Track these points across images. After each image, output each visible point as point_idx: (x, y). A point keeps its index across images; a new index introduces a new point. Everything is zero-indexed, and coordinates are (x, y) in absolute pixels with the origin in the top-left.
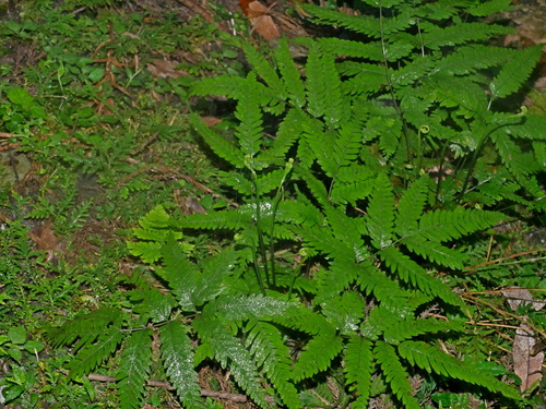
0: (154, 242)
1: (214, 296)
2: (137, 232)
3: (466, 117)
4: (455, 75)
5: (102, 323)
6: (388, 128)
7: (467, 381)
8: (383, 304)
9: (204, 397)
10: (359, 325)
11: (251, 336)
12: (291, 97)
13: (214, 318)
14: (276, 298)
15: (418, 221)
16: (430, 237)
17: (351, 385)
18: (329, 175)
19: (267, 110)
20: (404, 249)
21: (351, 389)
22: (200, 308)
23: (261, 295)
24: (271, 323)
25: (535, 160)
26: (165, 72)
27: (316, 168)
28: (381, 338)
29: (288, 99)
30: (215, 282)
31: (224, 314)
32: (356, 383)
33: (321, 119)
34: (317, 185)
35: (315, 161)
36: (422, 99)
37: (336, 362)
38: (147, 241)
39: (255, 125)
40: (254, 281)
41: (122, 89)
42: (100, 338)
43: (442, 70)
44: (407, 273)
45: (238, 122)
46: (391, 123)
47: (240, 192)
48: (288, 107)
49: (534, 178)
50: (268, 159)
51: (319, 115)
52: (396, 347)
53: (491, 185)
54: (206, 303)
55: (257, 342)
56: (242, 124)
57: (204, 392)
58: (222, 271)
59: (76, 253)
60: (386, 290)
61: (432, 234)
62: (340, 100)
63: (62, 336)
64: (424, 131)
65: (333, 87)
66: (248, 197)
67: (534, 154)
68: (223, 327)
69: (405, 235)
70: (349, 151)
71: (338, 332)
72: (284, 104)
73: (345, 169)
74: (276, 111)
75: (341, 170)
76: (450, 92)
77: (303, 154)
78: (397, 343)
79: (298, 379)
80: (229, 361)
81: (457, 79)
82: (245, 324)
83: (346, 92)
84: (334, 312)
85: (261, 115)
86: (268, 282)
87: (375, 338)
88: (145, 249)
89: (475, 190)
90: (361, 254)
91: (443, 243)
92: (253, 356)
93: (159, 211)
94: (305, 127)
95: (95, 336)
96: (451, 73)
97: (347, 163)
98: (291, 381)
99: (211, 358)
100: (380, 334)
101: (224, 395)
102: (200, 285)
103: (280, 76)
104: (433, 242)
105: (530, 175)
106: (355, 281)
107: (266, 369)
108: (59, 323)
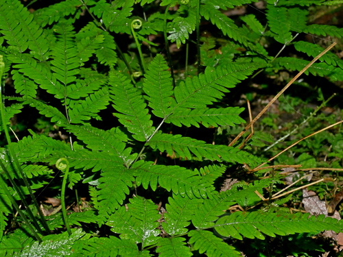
8: (175, 192)
14: (54, 239)
15: (173, 96)
16: (192, 105)
18: (58, 96)
23: (36, 243)
25: (251, 31)
28: (191, 227)
33: (27, 52)
36: (121, 8)
40: (24, 237)
44: (186, 149)
51: (23, 50)
52: (211, 230)
61: (195, 102)
64: (137, 27)
65: (28, 22)
67: (248, 27)
71: (140, 245)
73: (73, 86)
75: (69, 88)
77: (22, 87)
78: (211, 225)
83: (44, 25)
84: (126, 225)
86: (40, 231)
87: (185, 231)
90: (129, 158)
91: (209, 106)
97: (73, 80)
100: (188, 224)
104: (199, 109)
106: (134, 183)
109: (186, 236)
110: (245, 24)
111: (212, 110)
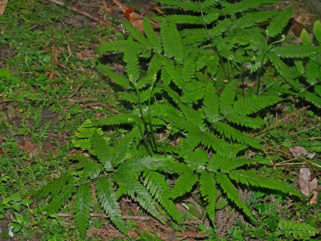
0: (87, 138)
1: (123, 160)
2: (77, 134)
3: (254, 50)
4: (246, 28)
5: (62, 183)
6: (211, 61)
7: (270, 188)
8: (218, 152)
9: (125, 220)
10: (206, 166)
11: (147, 179)
12: (153, 48)
13: (124, 172)
14: (158, 157)
15: (232, 105)
16: (239, 112)
17: (205, 197)
18: (180, 87)
19: (141, 56)
21: (205, 199)
22: (115, 168)
23: (149, 156)
24: (157, 171)
25: (297, 71)
26: (87, 57)
27: (172, 85)
28: (219, 170)
29: (152, 50)
30: (123, 152)
31: (130, 169)
32: (207, 195)
33: (172, 58)
34: (174, 94)
35: (171, 81)
36: (228, 43)
37: (195, 187)
38: (83, 139)
39: (135, 65)
40: (145, 151)
41: (62, 66)
42: (62, 191)
43: (237, 26)
44: (229, 134)
45: (125, 64)
46: (212, 58)
47: (131, 102)
48: (153, 54)
49: (297, 80)
50: (144, 82)
51: (171, 57)
52: (227, 174)
53: (273, 87)
54: (119, 164)
55: (150, 183)
56: (128, 65)
57: (124, 217)
58: (126, 146)
59: (45, 152)
60: (219, 145)
61: (241, 111)
62: (182, 48)
63: (41, 195)
64: (231, 59)
65: (177, 41)
66: (136, 104)
67: (296, 68)
68: (130, 176)
69: (226, 114)
70: (190, 74)
71: (195, 171)
72: (150, 52)
73: (189, 84)
74: (146, 56)
75: (186, 84)
76: (243, 37)
77: (164, 78)
78: (228, 172)
79: (174, 197)
80: (136, 195)
81: (247, 30)
82: (142, 173)
83: (185, 44)
84: (191, 160)
85: (138, 59)
86: (153, 151)
87: (216, 171)
88: (83, 143)
89: (265, 91)
90: (203, 128)
91: (248, 115)
92: (149, 190)
93: (88, 121)
94: (164, 63)
95: (59, 191)
96: (243, 27)
97: (190, 80)
98: (171, 199)
99: (126, 194)
100: (218, 168)
101: (136, 217)
102: (114, 155)
103: (146, 37)
104: (242, 116)
105: (295, 79)
106: (201, 142)
107: (157, 197)
108: (39, 188)
109: (215, 173)
110: (295, 66)
111: (248, 117)
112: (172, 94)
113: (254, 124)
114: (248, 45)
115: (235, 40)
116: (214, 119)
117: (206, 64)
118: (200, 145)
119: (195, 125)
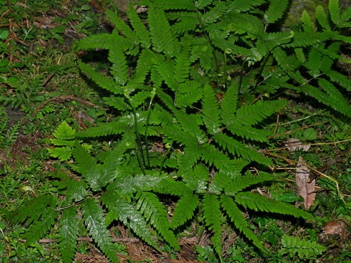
0: (65, 146)
1: (112, 180)
2: (53, 141)
3: (253, 39)
4: (241, 12)
5: (42, 206)
6: (204, 53)
7: (281, 213)
8: (221, 171)
9: (113, 242)
10: (207, 185)
11: (140, 202)
12: (141, 42)
13: (115, 194)
14: (152, 175)
16: (244, 123)
17: (210, 226)
18: (173, 90)
19: (128, 53)
20: (229, 133)
21: (210, 229)
22: (104, 189)
23: (143, 175)
24: (152, 191)
25: (297, 59)
27: (164, 86)
28: (223, 192)
29: (140, 44)
30: (112, 170)
31: (121, 190)
32: (212, 224)
33: (162, 53)
34: (167, 98)
35: (163, 82)
36: (223, 30)
37: (196, 211)
38: (61, 146)
39: (122, 65)
41: (22, 42)
42: (43, 216)
43: (232, 10)
44: (233, 148)
45: (111, 64)
46: (205, 49)
47: (119, 109)
48: (141, 49)
49: (298, 71)
50: (134, 85)
51: (160, 51)
52: (233, 197)
53: (272, 79)
54: (108, 184)
55: (144, 206)
56: (114, 65)
57: (113, 240)
58: (115, 162)
59: (14, 159)
60: (221, 161)
61: (246, 121)
62: (172, 39)
63: (17, 218)
64: (228, 53)
65: (166, 31)
66: (124, 112)
67: (296, 56)
68: (121, 199)
69: (228, 123)
70: (184, 73)
71: (194, 191)
72: (138, 48)
73: (183, 84)
74: (134, 53)
75: (180, 85)
76: (240, 24)
77: (154, 78)
78: (233, 195)
79: (175, 227)
80: (129, 220)
81: (243, 15)
82: (135, 195)
83: (175, 33)
84: (190, 179)
85: (125, 57)
87: (219, 193)
88: (60, 152)
89: (262, 84)
90: (202, 140)
91: (253, 126)
92: (143, 215)
93: (64, 125)
94: (153, 60)
95: (39, 215)
96: (239, 11)
97: (183, 80)
98: (170, 229)
99: (117, 220)
100: (222, 190)
101: (125, 240)
102: (102, 173)
103: (133, 29)
104: (247, 126)
105: (296, 70)
106: (201, 158)
107: (152, 222)
108: (13, 208)
109: (219, 196)
110: (295, 53)
111: (254, 129)
112: (165, 98)
113: (261, 136)
114: (246, 34)
115: (230, 28)
116: (215, 130)
117: (199, 57)
118: (199, 161)
119: (193, 136)
